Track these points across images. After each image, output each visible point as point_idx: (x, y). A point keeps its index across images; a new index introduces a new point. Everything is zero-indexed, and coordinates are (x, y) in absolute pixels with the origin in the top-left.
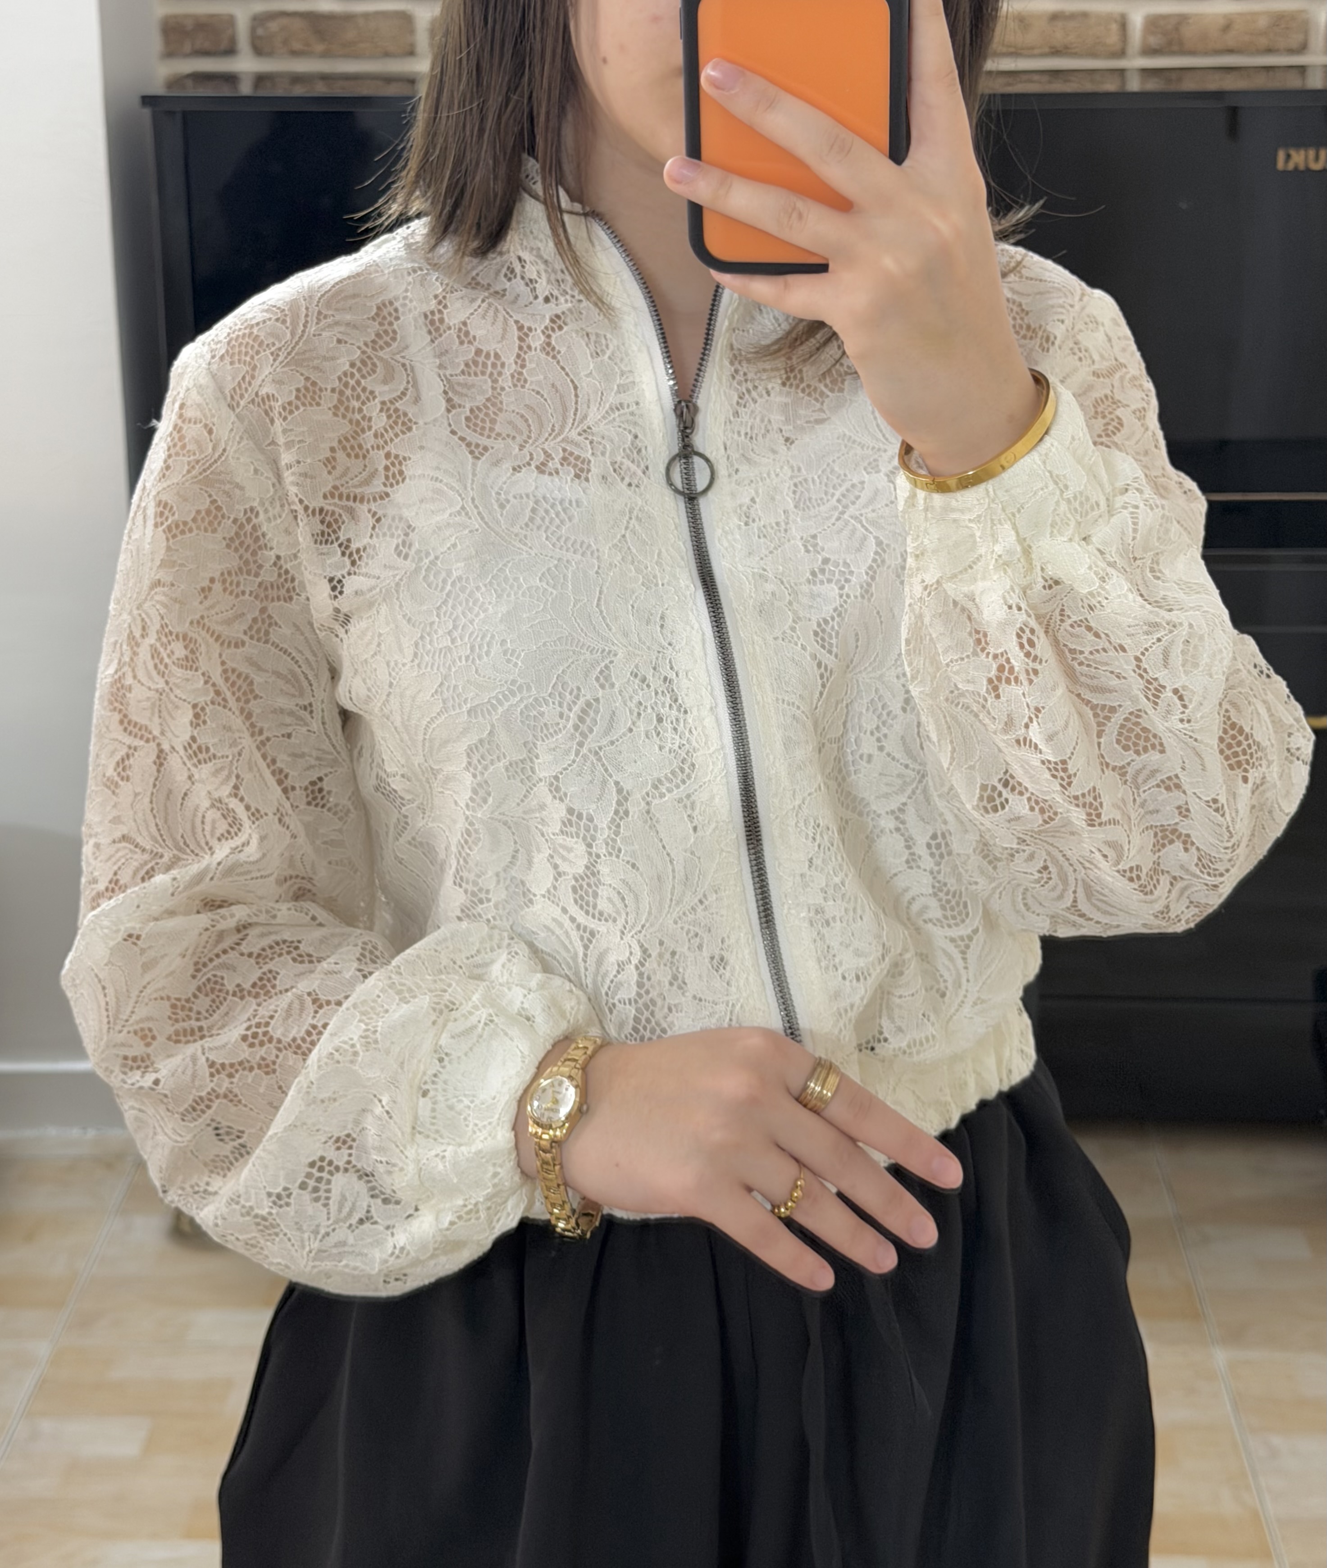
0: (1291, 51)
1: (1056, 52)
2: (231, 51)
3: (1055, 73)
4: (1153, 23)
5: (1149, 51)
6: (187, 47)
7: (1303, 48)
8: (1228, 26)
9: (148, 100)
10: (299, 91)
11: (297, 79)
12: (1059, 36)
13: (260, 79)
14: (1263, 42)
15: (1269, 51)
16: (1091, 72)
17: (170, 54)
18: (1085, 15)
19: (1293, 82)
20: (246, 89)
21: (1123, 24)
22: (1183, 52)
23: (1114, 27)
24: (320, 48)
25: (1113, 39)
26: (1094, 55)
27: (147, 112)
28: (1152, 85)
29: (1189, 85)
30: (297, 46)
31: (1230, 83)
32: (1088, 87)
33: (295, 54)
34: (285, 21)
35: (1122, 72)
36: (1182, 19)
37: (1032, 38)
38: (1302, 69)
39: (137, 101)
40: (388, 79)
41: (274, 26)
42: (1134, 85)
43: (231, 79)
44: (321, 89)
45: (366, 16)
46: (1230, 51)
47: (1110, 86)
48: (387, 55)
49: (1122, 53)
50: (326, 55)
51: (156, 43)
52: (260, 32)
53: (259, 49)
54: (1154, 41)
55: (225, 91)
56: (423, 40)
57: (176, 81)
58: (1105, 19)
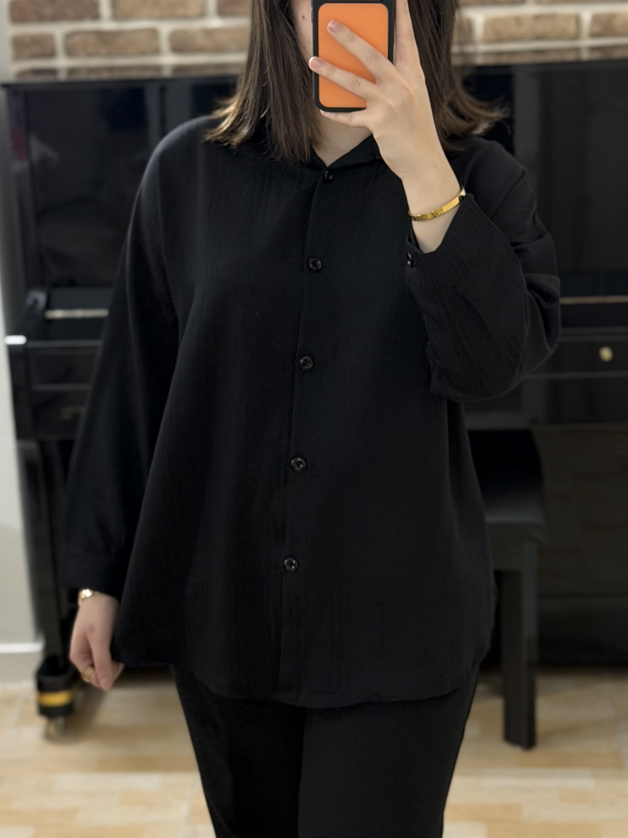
1: (539, 37)
2: (52, 54)
3: (538, 51)
4: (596, 19)
5: (594, 35)
6: (28, 53)
9: (5, 86)
10: (93, 77)
11: (91, 70)
12: (540, 28)
13: (71, 71)
16: (559, 49)
17: (18, 56)
18: (554, 16)
20: (62, 77)
21: (578, 19)
22: (614, 35)
23: (573, 22)
24: (104, 50)
25: (571, 28)
26: (560, 39)
28: (597, 56)
30: (91, 50)
32: (557, 58)
33: (89, 55)
34: (82, 36)
35: (577, 50)
36: (612, 16)
37: (524, 30)
40: (145, 68)
42: (586, 56)
43: (53, 72)
44: (105, 76)
45: (131, 32)
47: (571, 57)
48: (143, 53)
50: (109, 55)
51: (8, 51)
52: (70, 42)
53: (70, 53)
54: (597, 29)
55: (49, 79)
56: (164, 44)
57: (22, 74)
58: (567, 18)
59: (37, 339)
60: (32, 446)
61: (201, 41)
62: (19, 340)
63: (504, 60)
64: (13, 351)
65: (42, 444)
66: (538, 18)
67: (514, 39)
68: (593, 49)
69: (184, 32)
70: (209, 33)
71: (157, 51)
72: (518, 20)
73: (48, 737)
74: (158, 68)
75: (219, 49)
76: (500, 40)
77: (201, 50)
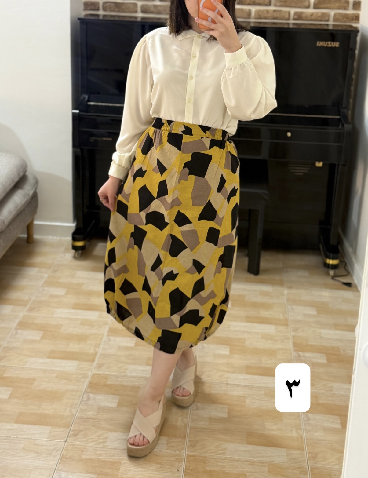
0: (325, 21)
1: (274, 18)
2: (98, 9)
3: (274, 23)
4: (296, 13)
5: (294, 19)
6: (89, 8)
7: (328, 20)
8: (312, 15)
9: (79, 19)
10: (112, 19)
11: (112, 16)
12: (275, 15)
13: (104, 16)
14: (320, 19)
15: (321, 21)
16: (282, 23)
17: (85, 9)
18: (281, 11)
19: (326, 28)
21: (289, 13)
22: (302, 20)
23: (287, 14)
24: (117, 10)
25: (287, 16)
26: (282, 19)
27: (79, 21)
28: (295, 27)
29: (303, 27)
30: (112, 9)
31: (312, 27)
32: (281, 26)
33: (111, 11)
34: (110, 4)
35: (288, 24)
36: (302, 13)
37: (269, 15)
38: (328, 25)
39: (77, 19)
40: (131, 17)
41: (107, 4)
42: (291, 26)
43: (98, 16)
44: (117, 19)
45: (128, 4)
46: (312, 20)
47: (286, 26)
48: (131, 12)
49: (288, 19)
50: (118, 11)
51: (82, 7)
52: (105, 6)
53: (104, 9)
54: (296, 17)
55: (96, 18)
56: (139, 9)
57: (86, 15)
58: (285, 12)
59: (83, 112)
60: (79, 150)
61: (152, 9)
62: (77, 111)
63: (262, 25)
64: (74, 115)
65: (82, 150)
66: (274, 11)
67: (266, 18)
68: (294, 24)
69: (147, 5)
70: (155, 6)
71: (136, 12)
72: (268, 11)
73: (75, 257)
74: (136, 18)
75: (159, 13)
76: (260, 18)
77: (152, 13)
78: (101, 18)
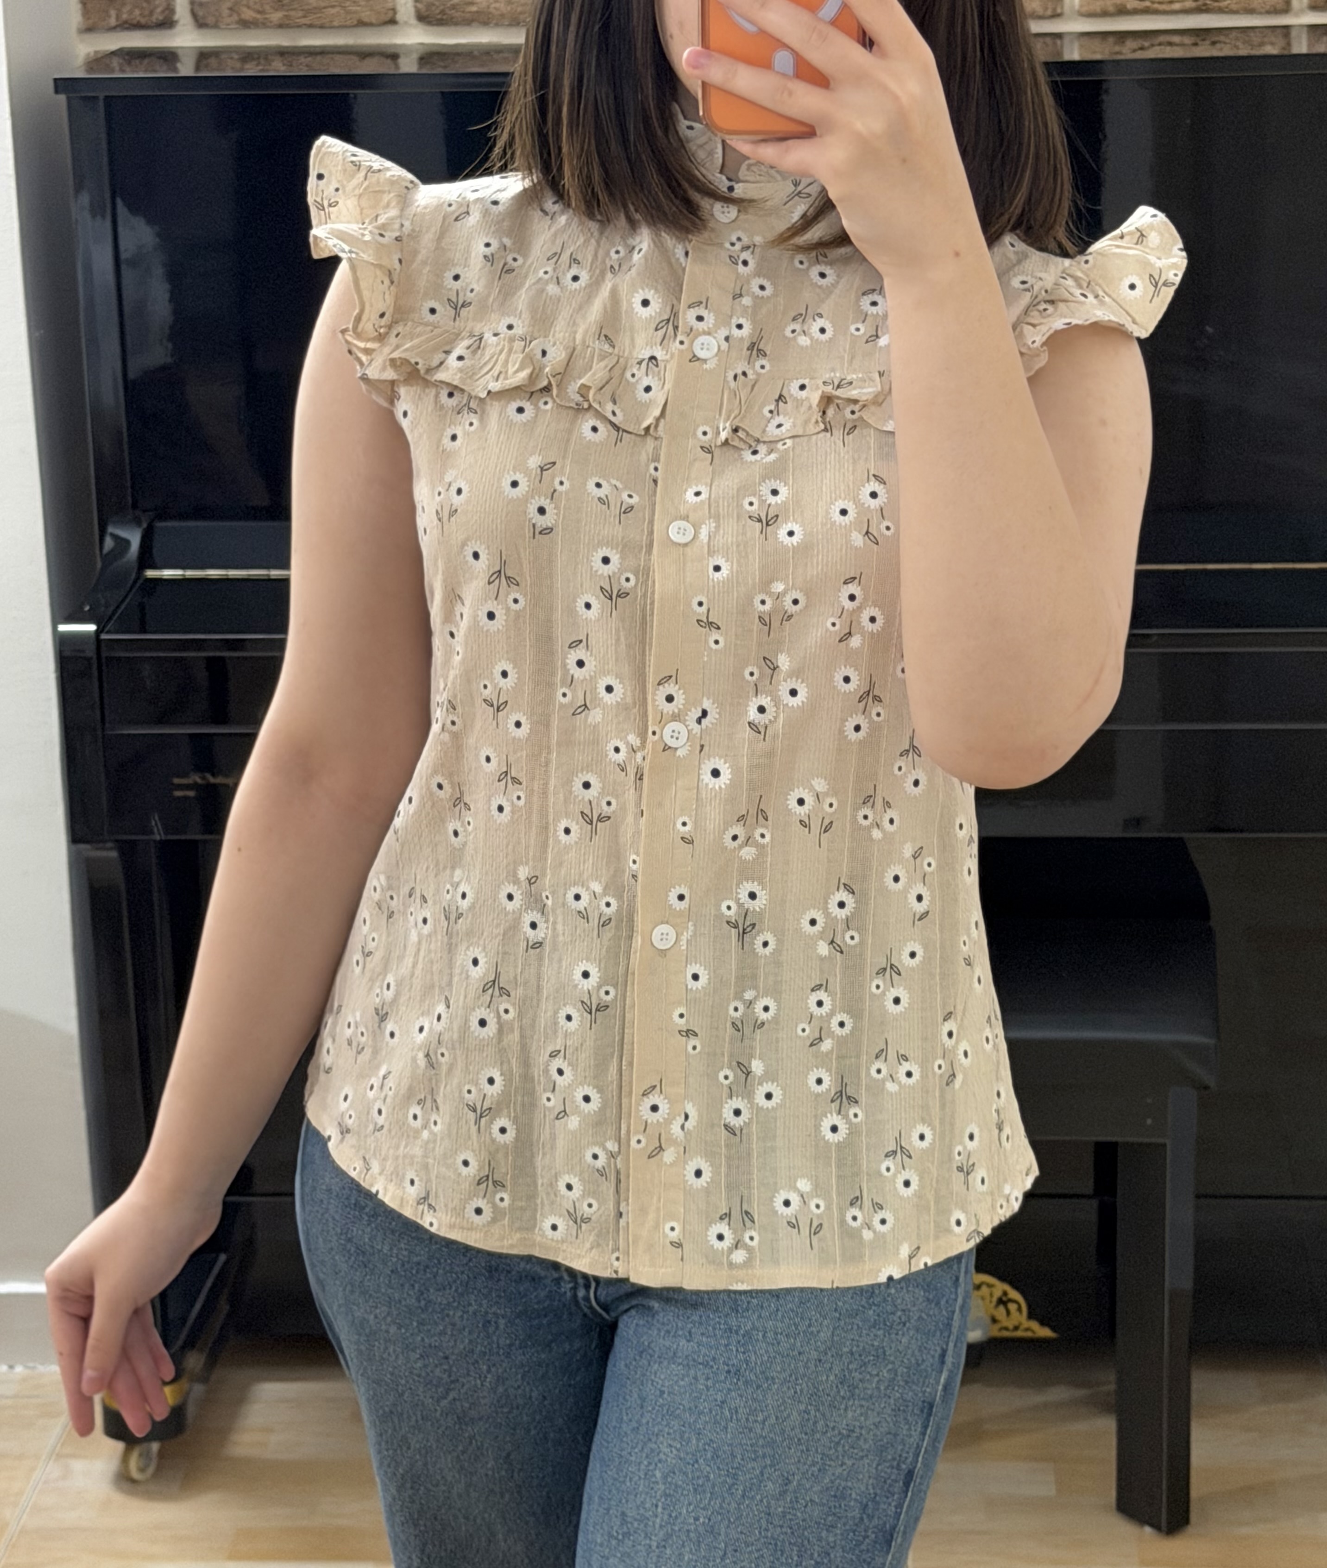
1: (1203, 8)
3: (1202, 34)
6: (113, 22)
9: (62, 84)
13: (204, 56)
16: (1246, 34)
17: (92, 25)
24: (276, 16)
26: (1250, 9)
27: (61, 98)
32: (1242, 50)
33: (245, 24)
35: (1286, 30)
39: (48, 86)
40: (364, 54)
42: (1301, 46)
47: (1271, 48)
48: (363, 24)
49: (1284, 7)
51: (73, 14)
53: (201, 19)
55: (161, 71)
56: (405, 5)
61: (482, 0)
63: (1128, 52)
68: (1318, 32)
71: (389, 20)
77: (483, 20)
78: (186, 69)
